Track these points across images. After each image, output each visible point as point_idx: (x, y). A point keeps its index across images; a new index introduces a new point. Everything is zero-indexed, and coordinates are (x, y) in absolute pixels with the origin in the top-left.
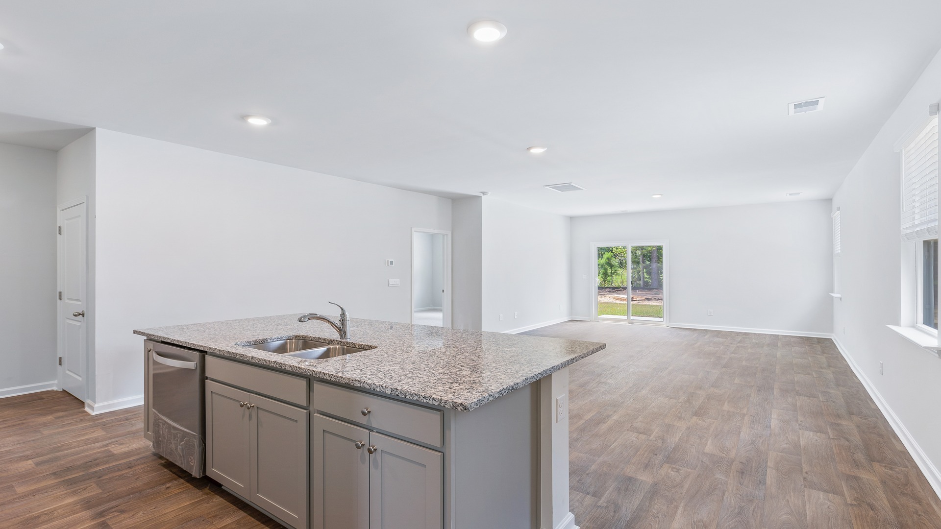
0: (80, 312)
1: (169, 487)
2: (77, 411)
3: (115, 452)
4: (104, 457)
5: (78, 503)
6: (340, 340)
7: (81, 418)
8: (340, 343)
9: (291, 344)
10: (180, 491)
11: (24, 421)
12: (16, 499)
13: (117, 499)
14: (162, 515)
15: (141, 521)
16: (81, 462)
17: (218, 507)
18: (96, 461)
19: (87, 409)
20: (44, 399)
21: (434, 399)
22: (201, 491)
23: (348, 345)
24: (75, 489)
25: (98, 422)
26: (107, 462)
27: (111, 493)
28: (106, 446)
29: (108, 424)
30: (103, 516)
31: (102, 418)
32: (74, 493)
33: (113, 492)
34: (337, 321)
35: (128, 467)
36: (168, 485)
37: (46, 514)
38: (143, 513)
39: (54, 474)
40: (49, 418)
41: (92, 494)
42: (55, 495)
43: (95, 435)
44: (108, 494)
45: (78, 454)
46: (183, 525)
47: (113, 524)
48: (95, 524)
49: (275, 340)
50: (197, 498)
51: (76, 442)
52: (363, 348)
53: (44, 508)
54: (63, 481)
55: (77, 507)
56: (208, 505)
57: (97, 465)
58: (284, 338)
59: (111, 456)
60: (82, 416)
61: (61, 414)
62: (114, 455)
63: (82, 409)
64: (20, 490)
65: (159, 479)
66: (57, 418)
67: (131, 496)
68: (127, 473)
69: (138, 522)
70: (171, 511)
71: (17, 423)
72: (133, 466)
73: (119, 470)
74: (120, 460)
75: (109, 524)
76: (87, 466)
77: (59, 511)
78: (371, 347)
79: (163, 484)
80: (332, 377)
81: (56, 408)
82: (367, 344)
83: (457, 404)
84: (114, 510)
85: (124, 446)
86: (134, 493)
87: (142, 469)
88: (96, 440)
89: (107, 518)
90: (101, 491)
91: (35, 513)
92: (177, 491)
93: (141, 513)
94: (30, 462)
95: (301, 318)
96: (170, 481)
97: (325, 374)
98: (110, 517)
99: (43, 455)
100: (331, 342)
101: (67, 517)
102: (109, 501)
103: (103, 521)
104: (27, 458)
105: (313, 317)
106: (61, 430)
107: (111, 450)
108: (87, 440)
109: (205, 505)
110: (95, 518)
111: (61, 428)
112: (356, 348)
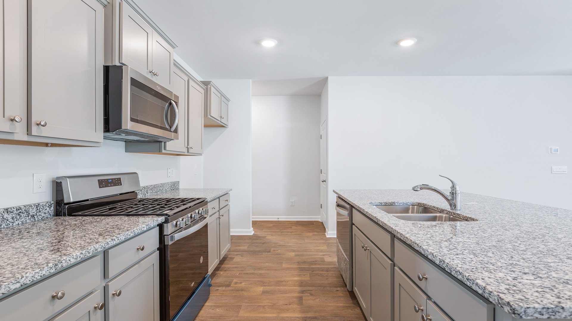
0: (325, 180)
1: (338, 290)
2: (322, 233)
3: (325, 260)
4: (320, 261)
5: (298, 281)
6: (450, 210)
7: (322, 238)
8: (448, 213)
9: (413, 209)
10: (342, 295)
11: (302, 233)
12: (280, 269)
13: (313, 286)
14: (327, 306)
15: (316, 304)
16: (310, 260)
17: (356, 316)
18: (316, 262)
19: (326, 233)
20: (314, 224)
21: (477, 284)
22: (352, 301)
23: (455, 216)
24: (301, 273)
25: (327, 241)
26: (319, 264)
27: (312, 282)
28: (324, 255)
29: (330, 244)
30: (303, 293)
31: (330, 240)
32: (300, 275)
33: (313, 282)
34: (448, 194)
35: (327, 270)
36: (338, 289)
37: (285, 281)
38: (319, 300)
39: (298, 262)
40: (311, 234)
41: (306, 279)
42: (293, 273)
43: (322, 248)
44: (311, 282)
45: (311, 256)
46: (333, 318)
47: (305, 300)
48: (297, 296)
49: (401, 204)
50: (348, 304)
51: (314, 249)
52: (467, 219)
53: (286, 278)
54: (299, 267)
55: (296, 283)
56: (351, 311)
57: (315, 264)
58: (409, 204)
59: (323, 262)
60: (322, 237)
61: (316, 233)
62: (324, 261)
63: (324, 233)
64: (284, 265)
65: (336, 283)
66: (314, 235)
67: (320, 288)
68: (324, 274)
69: (315, 304)
70: (332, 306)
71: (300, 233)
72: (329, 271)
73: (322, 271)
74: (325, 265)
75: (303, 299)
76: (312, 263)
77: (290, 282)
78: (473, 220)
79: (336, 287)
80: (401, 237)
81: (316, 230)
82: (470, 217)
83: (504, 301)
84: (309, 292)
85: (331, 258)
86: (321, 286)
87: (332, 274)
88: (321, 251)
89: (304, 295)
90: (309, 279)
91: (282, 279)
92: (340, 295)
93: (318, 300)
94: (294, 253)
95: (415, 187)
96: (340, 287)
97: (398, 233)
98: (305, 295)
99: (299, 252)
100: (442, 211)
101: (291, 286)
102: (309, 286)
103: (302, 296)
104: (294, 251)
105: (425, 187)
106: (312, 241)
107: (325, 258)
108: (318, 249)
109: (350, 311)
110: (300, 293)
111: (312, 240)
112: (461, 219)
